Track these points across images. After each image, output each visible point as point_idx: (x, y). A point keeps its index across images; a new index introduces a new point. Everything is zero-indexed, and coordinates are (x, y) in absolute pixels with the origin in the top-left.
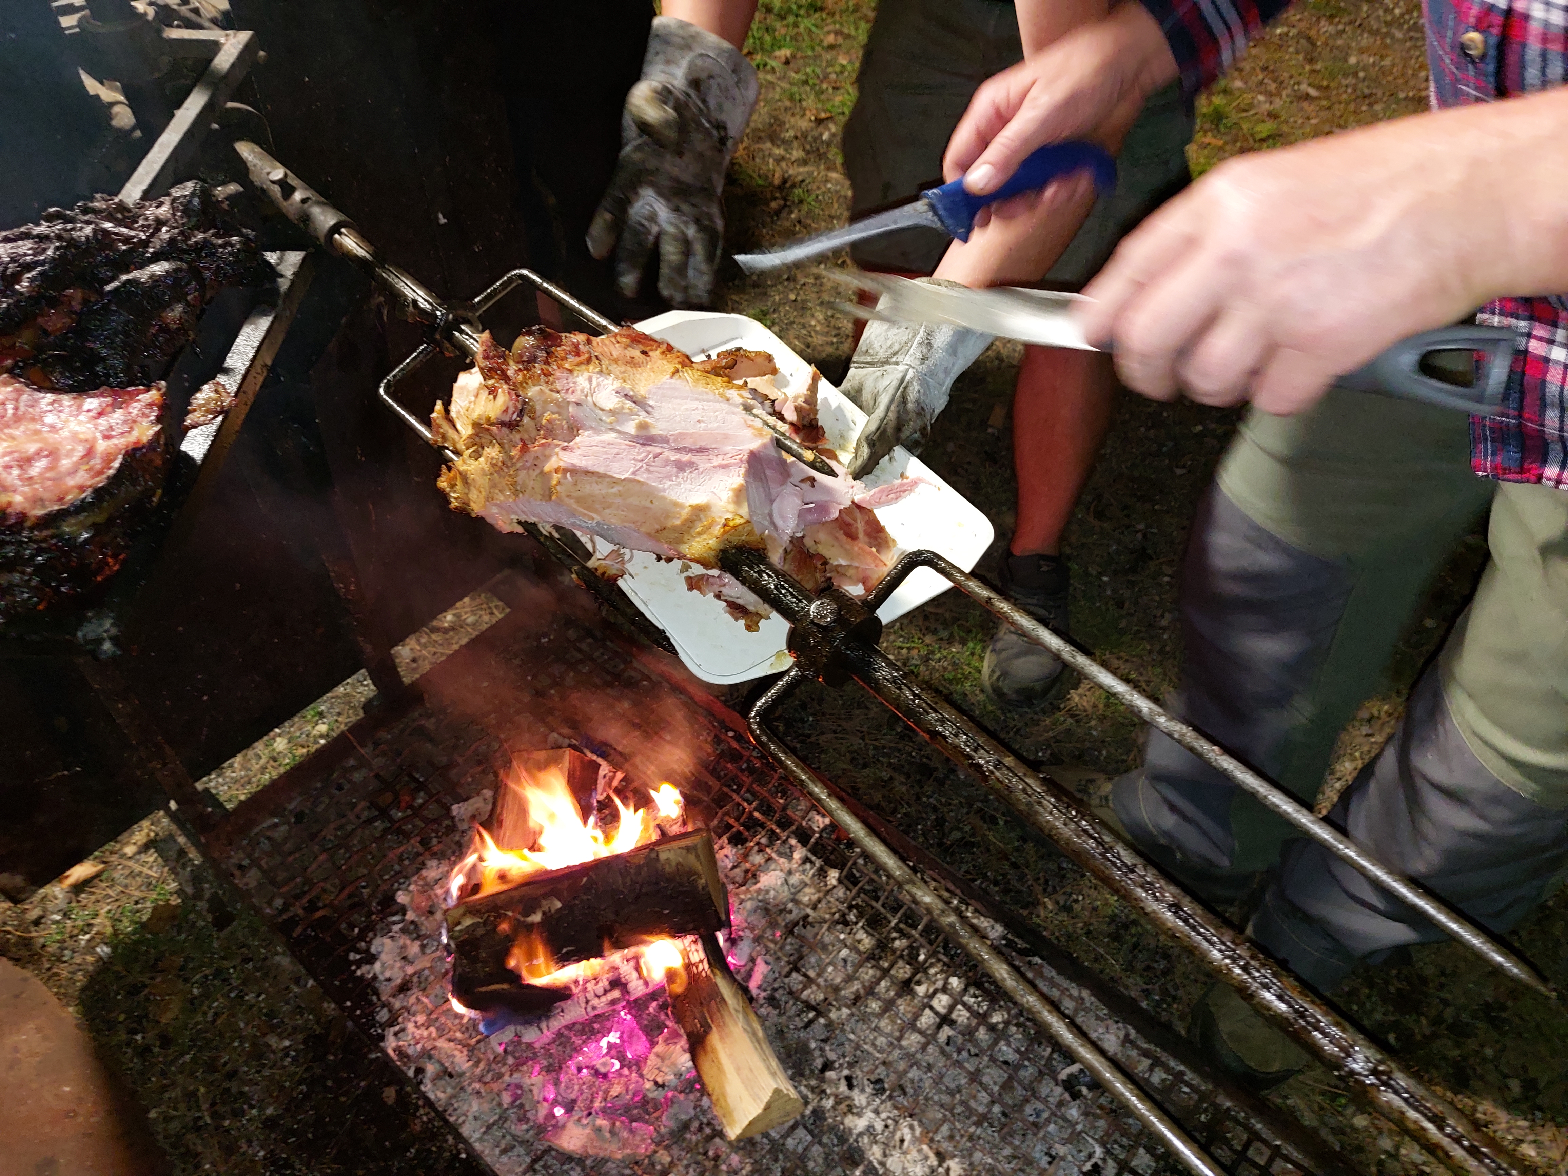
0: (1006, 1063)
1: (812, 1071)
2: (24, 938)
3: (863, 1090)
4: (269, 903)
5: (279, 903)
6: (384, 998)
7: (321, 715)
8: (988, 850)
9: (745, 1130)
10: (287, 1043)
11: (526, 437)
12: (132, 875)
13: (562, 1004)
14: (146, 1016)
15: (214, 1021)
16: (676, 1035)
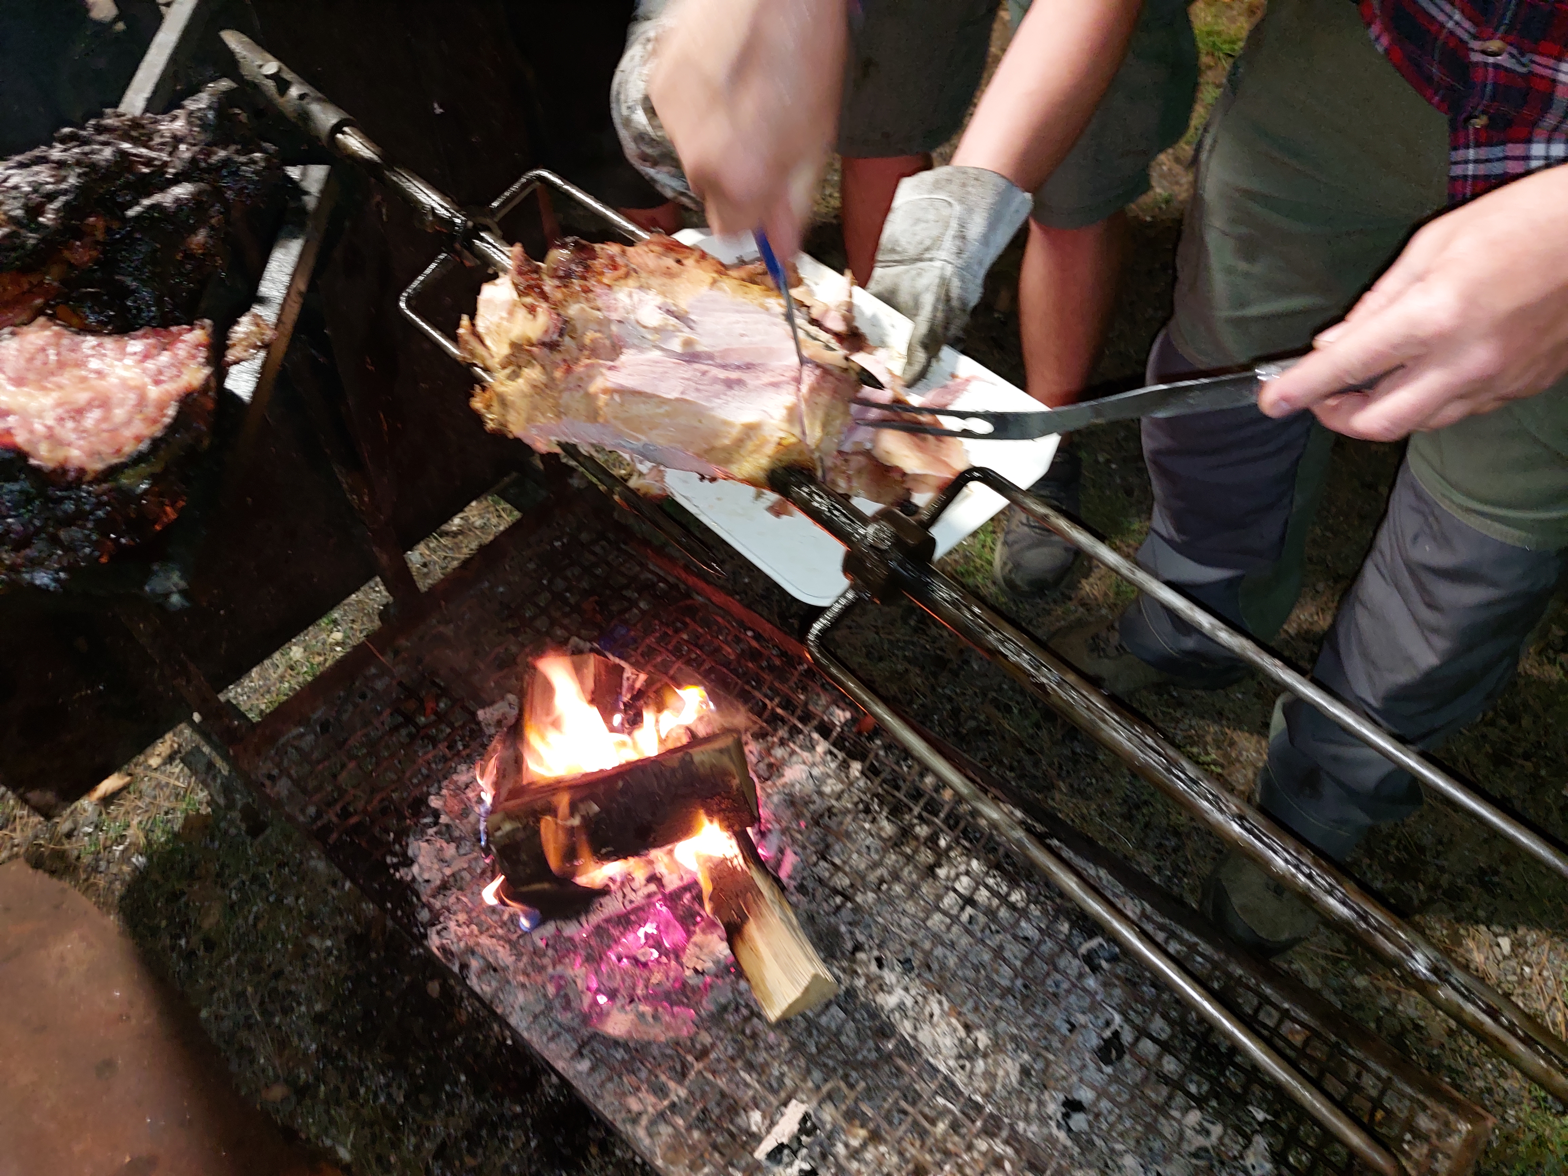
0: (1026, 939)
1: (843, 953)
2: (58, 851)
3: (892, 970)
4: (303, 811)
5: (312, 810)
6: (424, 899)
7: (335, 622)
8: (1003, 738)
9: (784, 1013)
10: (329, 943)
11: (568, 357)
12: (159, 786)
13: (602, 900)
14: (188, 921)
15: (255, 925)
16: (713, 925)
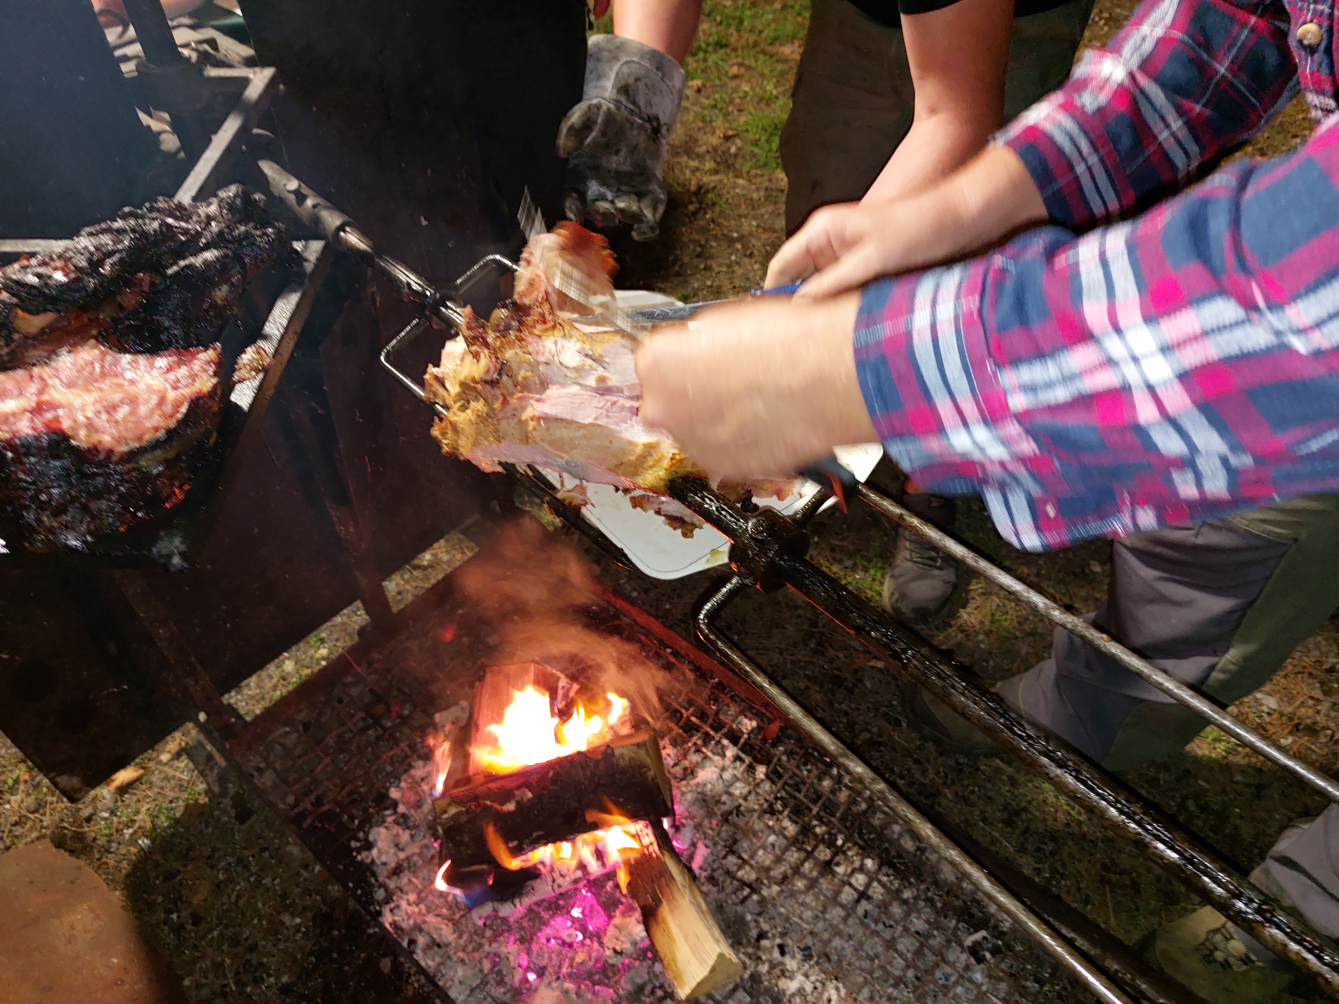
0: (917, 933)
1: (749, 941)
2: (78, 833)
3: (793, 957)
4: (283, 799)
5: (291, 799)
6: (381, 879)
7: (322, 641)
8: (894, 749)
9: (694, 991)
10: (298, 920)
11: (505, 392)
12: (167, 779)
13: (533, 883)
14: (180, 898)
15: (237, 902)
16: (631, 909)
